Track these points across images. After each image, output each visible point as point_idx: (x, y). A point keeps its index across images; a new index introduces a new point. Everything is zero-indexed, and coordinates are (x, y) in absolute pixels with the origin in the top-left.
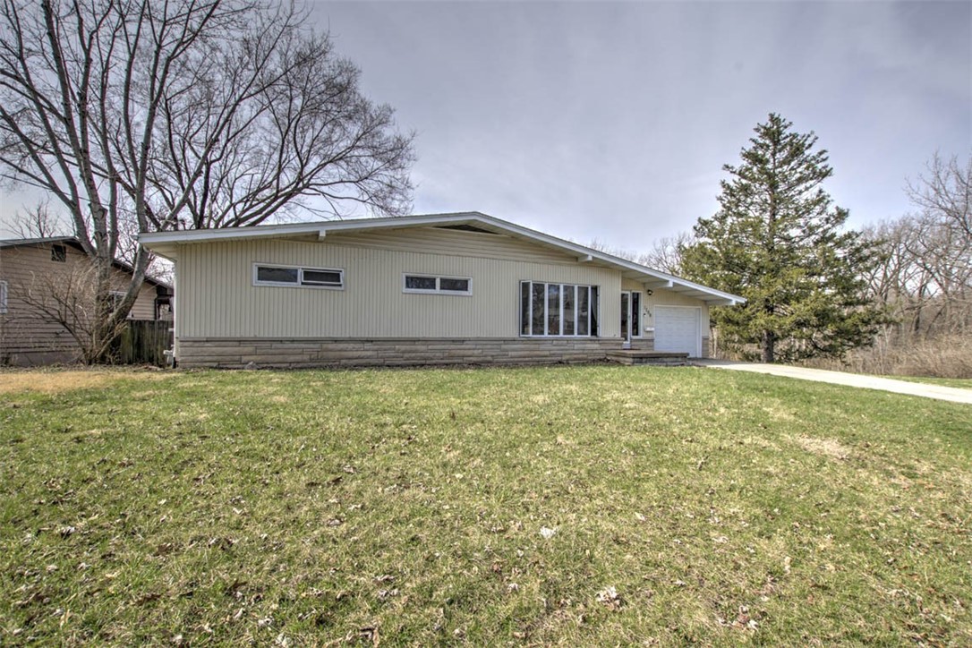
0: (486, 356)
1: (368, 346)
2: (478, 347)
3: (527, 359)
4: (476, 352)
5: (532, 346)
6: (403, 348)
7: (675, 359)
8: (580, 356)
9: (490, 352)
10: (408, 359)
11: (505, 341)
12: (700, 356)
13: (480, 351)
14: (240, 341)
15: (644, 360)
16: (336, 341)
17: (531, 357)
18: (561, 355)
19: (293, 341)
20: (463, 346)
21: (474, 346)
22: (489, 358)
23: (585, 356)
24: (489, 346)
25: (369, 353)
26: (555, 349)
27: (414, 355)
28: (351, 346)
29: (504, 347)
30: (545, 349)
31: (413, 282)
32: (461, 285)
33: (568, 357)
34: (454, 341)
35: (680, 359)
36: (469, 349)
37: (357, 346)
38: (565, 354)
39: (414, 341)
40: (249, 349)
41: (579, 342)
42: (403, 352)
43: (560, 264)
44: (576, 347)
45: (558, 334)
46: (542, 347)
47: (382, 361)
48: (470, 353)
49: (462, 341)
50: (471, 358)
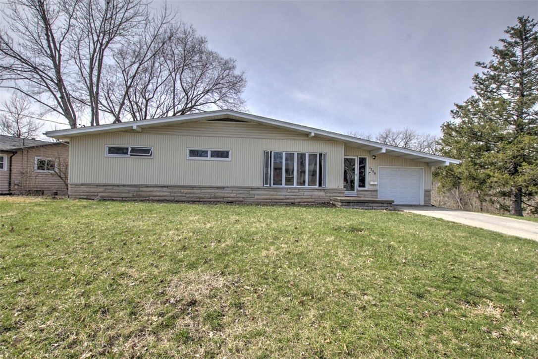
0: (239, 198)
1: (165, 189)
2: (233, 192)
3: (268, 201)
4: (232, 195)
5: (273, 193)
6: (186, 191)
7: (381, 205)
8: (309, 200)
9: (241, 196)
10: (188, 198)
11: (252, 188)
12: (422, 203)
13: (235, 194)
14: (98, 185)
15: (351, 204)
16: (147, 186)
17: (272, 199)
18: (294, 199)
19: (124, 186)
20: (224, 191)
21: (231, 191)
22: (242, 199)
23: (313, 200)
24: (240, 192)
25: (166, 194)
26: (288, 194)
27: (192, 195)
28: (155, 189)
29: (253, 192)
30: (281, 195)
31: (193, 153)
32: (224, 154)
33: (299, 200)
34: (218, 188)
35: (385, 205)
36: (228, 193)
37: (159, 189)
38: (297, 198)
39: (193, 187)
40: (102, 189)
41: (309, 191)
42: (186, 194)
43: (294, 140)
44: (305, 194)
45: (293, 185)
46: (279, 193)
47: (173, 198)
48: (228, 195)
49: (223, 188)
50: (229, 199)
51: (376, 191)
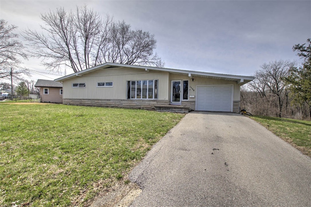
0: (116, 105)
1: (89, 101)
2: (114, 102)
3: (128, 106)
4: (113, 103)
5: (130, 102)
6: (96, 101)
7: (180, 110)
8: (148, 106)
9: (117, 103)
10: (97, 104)
11: (121, 100)
13: (114, 103)
14: (70, 99)
16: (84, 99)
17: (130, 106)
18: (140, 106)
19: (77, 99)
20: (110, 102)
21: (113, 102)
22: (117, 105)
23: (150, 107)
24: (117, 102)
25: (90, 103)
26: (138, 103)
27: (98, 103)
28: (86, 101)
29: (122, 102)
30: (134, 104)
31: (99, 84)
32: (110, 84)
33: (143, 106)
34: (108, 100)
35: (183, 110)
36: (111, 102)
37: (87, 101)
38: (142, 105)
39: (99, 100)
40: (71, 101)
41: (148, 101)
42: (96, 103)
43: (143, 73)
44: (146, 103)
45: (140, 98)
46: (133, 103)
47: (92, 105)
48: (112, 103)
49: (110, 100)
50: (112, 105)
51: (195, 102)
